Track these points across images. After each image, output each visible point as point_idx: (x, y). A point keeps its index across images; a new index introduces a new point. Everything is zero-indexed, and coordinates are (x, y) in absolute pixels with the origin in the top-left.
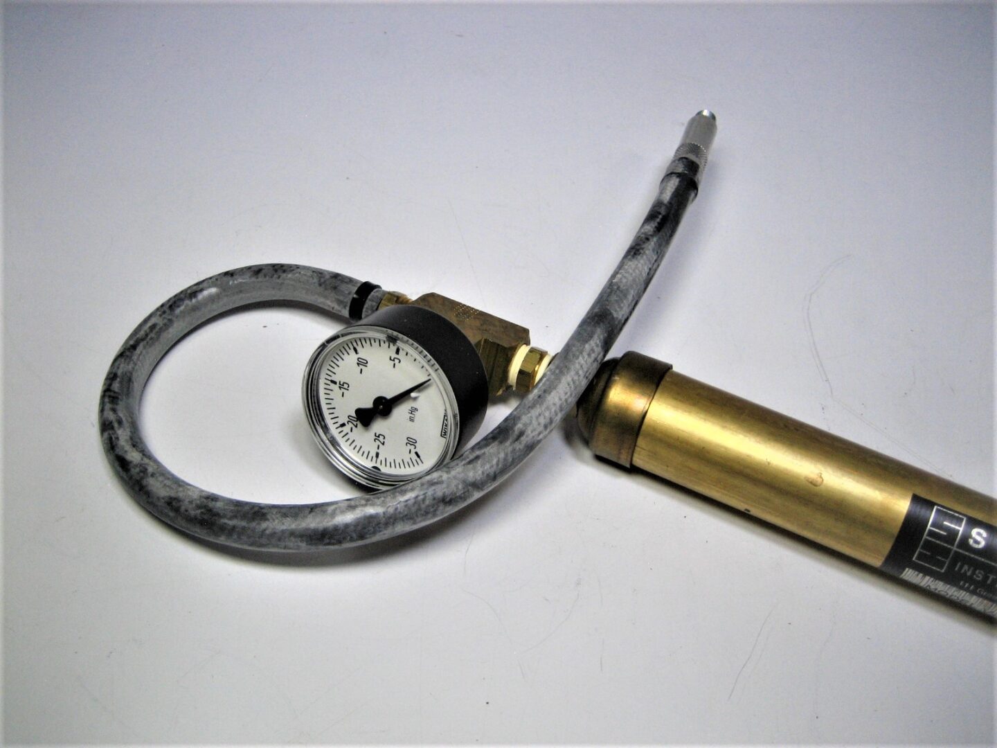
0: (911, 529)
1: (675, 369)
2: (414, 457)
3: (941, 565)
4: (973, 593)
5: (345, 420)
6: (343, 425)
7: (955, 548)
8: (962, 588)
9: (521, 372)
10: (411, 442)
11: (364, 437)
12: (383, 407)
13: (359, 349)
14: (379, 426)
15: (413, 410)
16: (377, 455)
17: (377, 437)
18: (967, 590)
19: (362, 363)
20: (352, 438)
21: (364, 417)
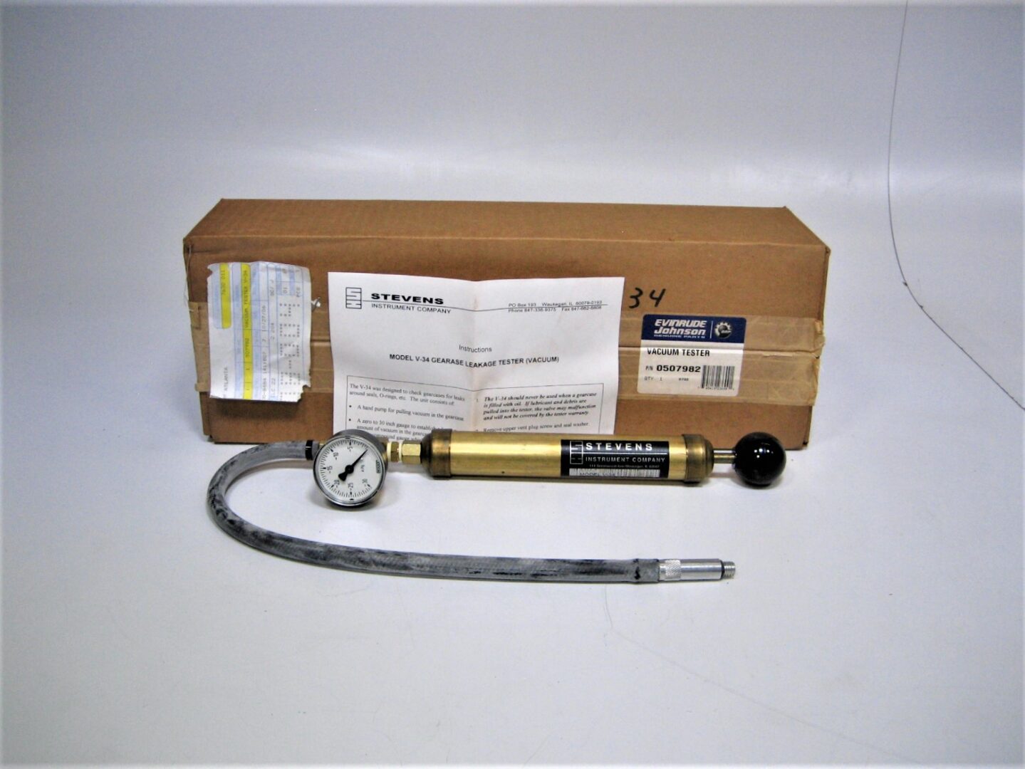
0: (565, 456)
1: (454, 429)
2: (367, 487)
3: (580, 461)
4: (596, 468)
5: (333, 483)
6: (333, 486)
7: (583, 453)
8: (592, 468)
9: (392, 452)
10: (365, 481)
11: (343, 487)
12: (350, 469)
13: (333, 449)
14: (350, 479)
15: (362, 467)
16: (351, 493)
17: (349, 485)
18: (593, 468)
19: (336, 455)
20: (337, 490)
21: (343, 477)
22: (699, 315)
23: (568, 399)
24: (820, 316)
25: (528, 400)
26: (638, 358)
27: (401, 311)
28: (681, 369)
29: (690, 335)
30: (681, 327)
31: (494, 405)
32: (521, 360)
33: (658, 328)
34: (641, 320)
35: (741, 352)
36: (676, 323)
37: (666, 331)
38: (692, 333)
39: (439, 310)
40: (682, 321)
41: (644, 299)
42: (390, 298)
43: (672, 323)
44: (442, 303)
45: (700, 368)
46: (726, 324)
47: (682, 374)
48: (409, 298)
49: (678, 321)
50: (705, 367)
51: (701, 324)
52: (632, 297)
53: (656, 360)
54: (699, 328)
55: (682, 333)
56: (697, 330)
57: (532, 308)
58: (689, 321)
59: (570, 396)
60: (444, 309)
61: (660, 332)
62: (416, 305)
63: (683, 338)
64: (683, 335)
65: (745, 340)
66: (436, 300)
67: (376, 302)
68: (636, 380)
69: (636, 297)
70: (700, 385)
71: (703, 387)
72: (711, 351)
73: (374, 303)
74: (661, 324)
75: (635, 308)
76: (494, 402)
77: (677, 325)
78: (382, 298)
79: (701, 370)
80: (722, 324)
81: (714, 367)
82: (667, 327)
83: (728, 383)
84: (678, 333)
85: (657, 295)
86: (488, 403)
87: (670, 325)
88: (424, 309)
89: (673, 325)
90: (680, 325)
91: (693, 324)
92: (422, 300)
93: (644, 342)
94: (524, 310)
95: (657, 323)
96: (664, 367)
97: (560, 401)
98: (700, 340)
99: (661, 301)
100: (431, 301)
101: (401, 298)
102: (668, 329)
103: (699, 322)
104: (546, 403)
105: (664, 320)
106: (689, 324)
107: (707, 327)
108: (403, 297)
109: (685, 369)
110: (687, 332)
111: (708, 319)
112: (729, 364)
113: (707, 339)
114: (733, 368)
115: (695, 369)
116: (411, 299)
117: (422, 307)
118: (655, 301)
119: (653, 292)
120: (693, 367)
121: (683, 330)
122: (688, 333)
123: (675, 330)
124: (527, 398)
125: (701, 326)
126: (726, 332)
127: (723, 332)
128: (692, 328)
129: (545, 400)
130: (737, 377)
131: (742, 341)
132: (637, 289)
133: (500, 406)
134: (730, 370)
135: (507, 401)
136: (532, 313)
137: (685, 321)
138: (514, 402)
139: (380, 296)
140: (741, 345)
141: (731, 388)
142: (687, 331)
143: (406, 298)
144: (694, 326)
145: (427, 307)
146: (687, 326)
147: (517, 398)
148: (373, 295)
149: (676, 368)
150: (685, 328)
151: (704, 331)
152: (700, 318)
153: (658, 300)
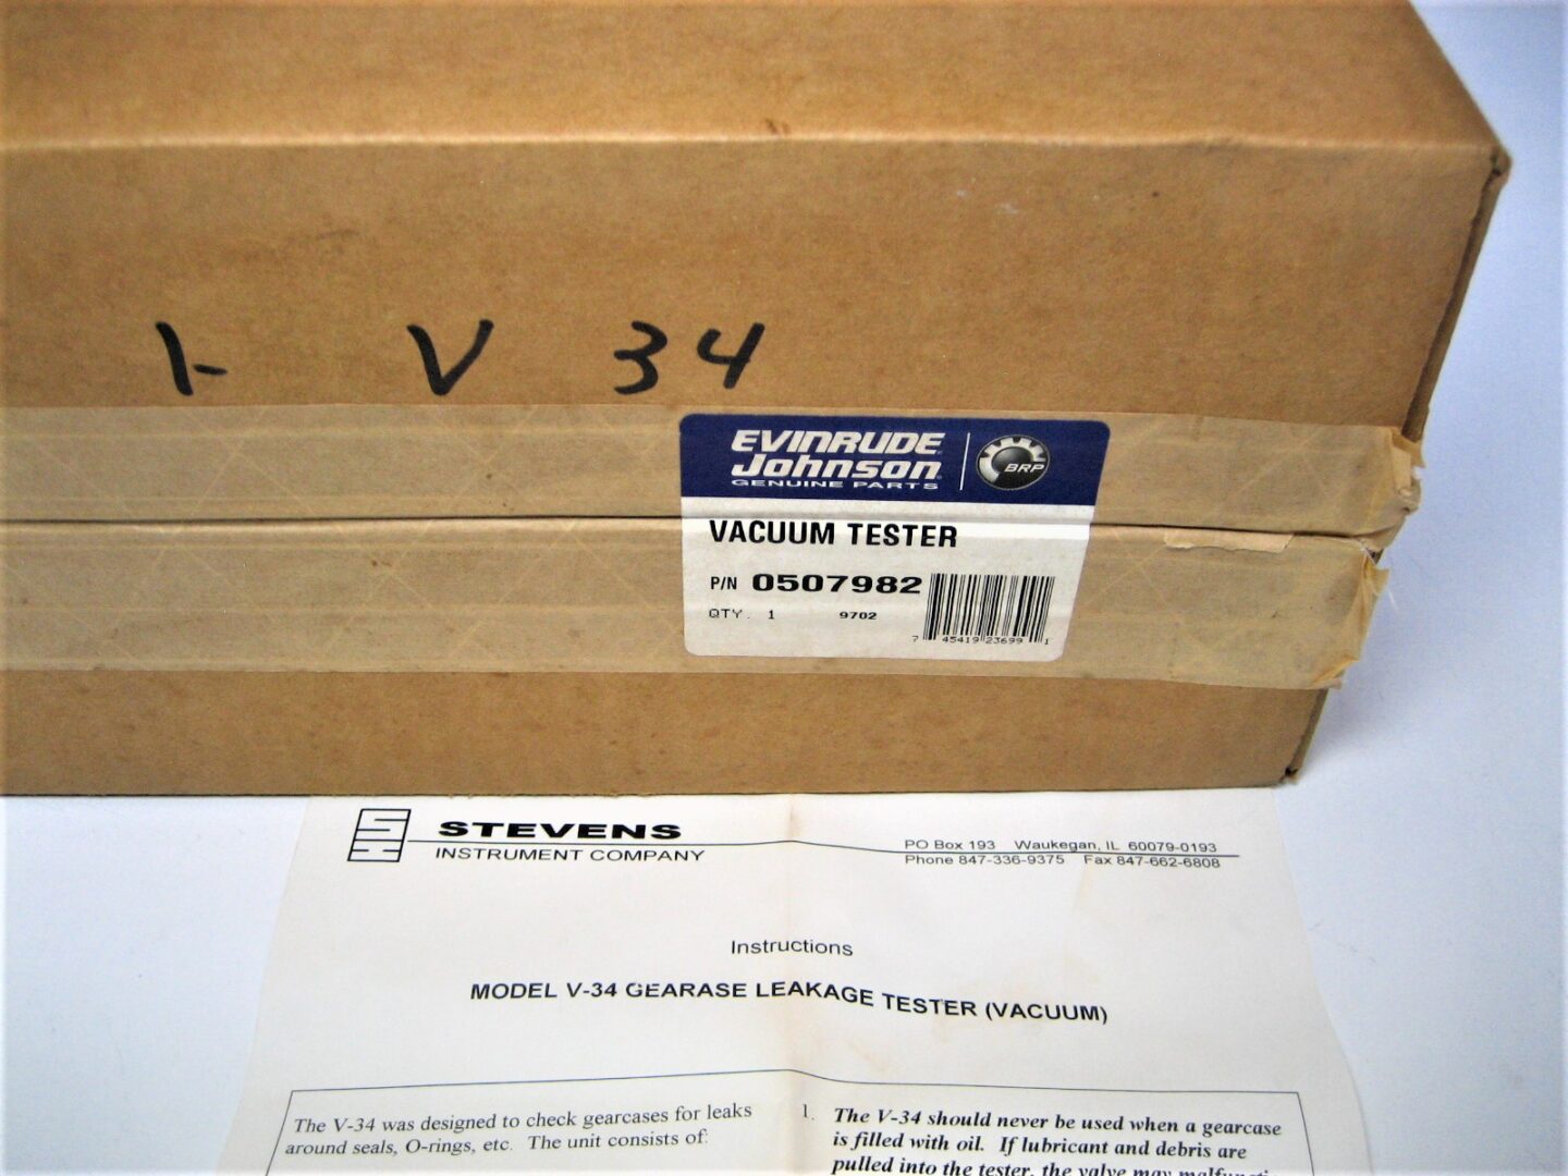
22: (912, 413)
23: (1172, 1139)
24: (1411, 424)
25: (1009, 1132)
26: (678, 555)
27: (534, 863)
28: (848, 585)
29: (878, 478)
30: (841, 454)
31: (876, 1140)
32: (969, 1007)
33: (746, 460)
34: (673, 435)
35: (1083, 533)
36: (817, 441)
37: (778, 468)
38: (886, 473)
39: (665, 855)
40: (840, 435)
41: (675, 362)
42: (499, 834)
43: (801, 440)
44: (675, 835)
45: (918, 581)
46: (1025, 444)
47: (849, 599)
48: (567, 828)
49: (826, 435)
50: (938, 580)
51: (923, 442)
52: (622, 355)
53: (746, 559)
54: (913, 457)
55: (843, 474)
56: (905, 466)
57: (983, 855)
58: (870, 436)
59: (1173, 1127)
60: (682, 850)
61: (754, 470)
62: (588, 846)
63: (848, 491)
64: (848, 481)
65: (1102, 493)
66: (658, 828)
67: (454, 843)
68: (678, 619)
69: (640, 356)
70: (921, 627)
71: (931, 635)
72: (963, 531)
73: (442, 846)
74: (758, 447)
75: (644, 395)
76: (873, 1126)
77: (821, 449)
78: (475, 833)
79: (925, 588)
80: (1007, 443)
81: (973, 579)
82: (782, 453)
83: (1029, 624)
84: (828, 473)
85: (728, 346)
86: (850, 1130)
87: (791, 448)
88: (615, 855)
89: (805, 447)
90: (834, 449)
91: (890, 442)
92: (609, 831)
93: (689, 504)
94: (956, 858)
95: (740, 441)
96: (781, 579)
97: (1139, 1143)
98: (920, 494)
99: (748, 369)
100: (640, 832)
101: (540, 833)
102: (787, 464)
103: (913, 436)
104: (1084, 1149)
105: (767, 434)
106: (873, 444)
107: (948, 454)
108: (548, 828)
109: (864, 584)
110: (867, 469)
111: (953, 428)
112: (1036, 569)
113: (947, 491)
114: (1048, 582)
115: (900, 585)
116: (574, 832)
117: (607, 849)
118: (723, 369)
119: (712, 336)
120: (894, 580)
121: (847, 465)
122: (873, 473)
123: (818, 464)
124: (1003, 1122)
125: (921, 450)
126: (1025, 468)
127: (1012, 468)
128: (886, 458)
129: (1078, 1136)
130: (1060, 608)
131: (1089, 499)
132: (638, 326)
133: (899, 1143)
134: (1035, 590)
135: (924, 1130)
136: (987, 868)
137: (856, 436)
138: (956, 1134)
139: (469, 828)
140: (1086, 511)
141: (1036, 637)
142: (861, 466)
143: (557, 829)
144: (893, 449)
145: (623, 849)
146: (864, 449)
147: (965, 1122)
148: (446, 825)
149: (828, 584)
150: (857, 457)
151: (935, 467)
152: (919, 426)
153: (736, 366)
